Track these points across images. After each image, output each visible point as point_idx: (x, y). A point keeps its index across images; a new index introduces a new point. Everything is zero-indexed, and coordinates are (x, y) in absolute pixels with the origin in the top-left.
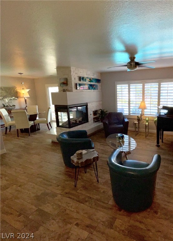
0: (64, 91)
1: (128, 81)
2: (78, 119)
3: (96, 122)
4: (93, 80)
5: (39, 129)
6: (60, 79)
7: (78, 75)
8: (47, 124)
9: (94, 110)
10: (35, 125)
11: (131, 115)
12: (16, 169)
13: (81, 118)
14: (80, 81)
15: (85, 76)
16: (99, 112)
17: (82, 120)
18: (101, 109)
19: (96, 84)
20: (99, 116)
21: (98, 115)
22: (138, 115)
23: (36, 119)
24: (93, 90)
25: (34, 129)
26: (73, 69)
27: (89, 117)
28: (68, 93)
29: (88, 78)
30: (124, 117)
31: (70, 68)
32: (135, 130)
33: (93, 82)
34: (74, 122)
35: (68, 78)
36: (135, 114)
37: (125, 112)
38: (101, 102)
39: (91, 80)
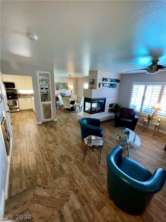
0: (91, 88)
1: (146, 82)
2: (98, 108)
3: (110, 112)
4: (114, 81)
5: (75, 110)
6: (90, 80)
7: (102, 77)
8: (80, 108)
9: (110, 103)
10: (73, 107)
11: (142, 112)
12: (58, 133)
13: (100, 108)
14: (103, 81)
15: (108, 77)
16: (114, 106)
17: (101, 109)
18: (116, 103)
19: (116, 83)
20: (114, 108)
21: (112, 108)
22: (149, 114)
23: (74, 103)
24: (112, 88)
25: (73, 109)
26: (99, 72)
27: (105, 108)
28: (93, 90)
29: (109, 79)
30: (135, 113)
31: (97, 71)
32: (144, 126)
33: (113, 82)
34: (94, 110)
35: (95, 79)
36: (147, 112)
37: (137, 109)
38: (117, 98)
39: (112, 81)
